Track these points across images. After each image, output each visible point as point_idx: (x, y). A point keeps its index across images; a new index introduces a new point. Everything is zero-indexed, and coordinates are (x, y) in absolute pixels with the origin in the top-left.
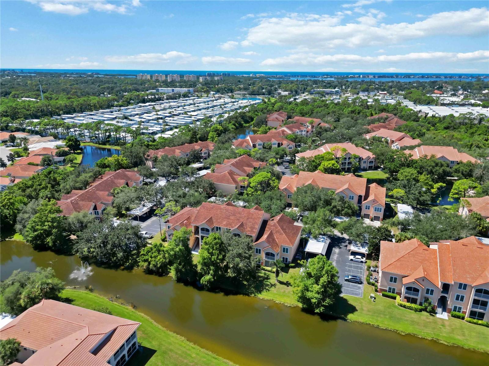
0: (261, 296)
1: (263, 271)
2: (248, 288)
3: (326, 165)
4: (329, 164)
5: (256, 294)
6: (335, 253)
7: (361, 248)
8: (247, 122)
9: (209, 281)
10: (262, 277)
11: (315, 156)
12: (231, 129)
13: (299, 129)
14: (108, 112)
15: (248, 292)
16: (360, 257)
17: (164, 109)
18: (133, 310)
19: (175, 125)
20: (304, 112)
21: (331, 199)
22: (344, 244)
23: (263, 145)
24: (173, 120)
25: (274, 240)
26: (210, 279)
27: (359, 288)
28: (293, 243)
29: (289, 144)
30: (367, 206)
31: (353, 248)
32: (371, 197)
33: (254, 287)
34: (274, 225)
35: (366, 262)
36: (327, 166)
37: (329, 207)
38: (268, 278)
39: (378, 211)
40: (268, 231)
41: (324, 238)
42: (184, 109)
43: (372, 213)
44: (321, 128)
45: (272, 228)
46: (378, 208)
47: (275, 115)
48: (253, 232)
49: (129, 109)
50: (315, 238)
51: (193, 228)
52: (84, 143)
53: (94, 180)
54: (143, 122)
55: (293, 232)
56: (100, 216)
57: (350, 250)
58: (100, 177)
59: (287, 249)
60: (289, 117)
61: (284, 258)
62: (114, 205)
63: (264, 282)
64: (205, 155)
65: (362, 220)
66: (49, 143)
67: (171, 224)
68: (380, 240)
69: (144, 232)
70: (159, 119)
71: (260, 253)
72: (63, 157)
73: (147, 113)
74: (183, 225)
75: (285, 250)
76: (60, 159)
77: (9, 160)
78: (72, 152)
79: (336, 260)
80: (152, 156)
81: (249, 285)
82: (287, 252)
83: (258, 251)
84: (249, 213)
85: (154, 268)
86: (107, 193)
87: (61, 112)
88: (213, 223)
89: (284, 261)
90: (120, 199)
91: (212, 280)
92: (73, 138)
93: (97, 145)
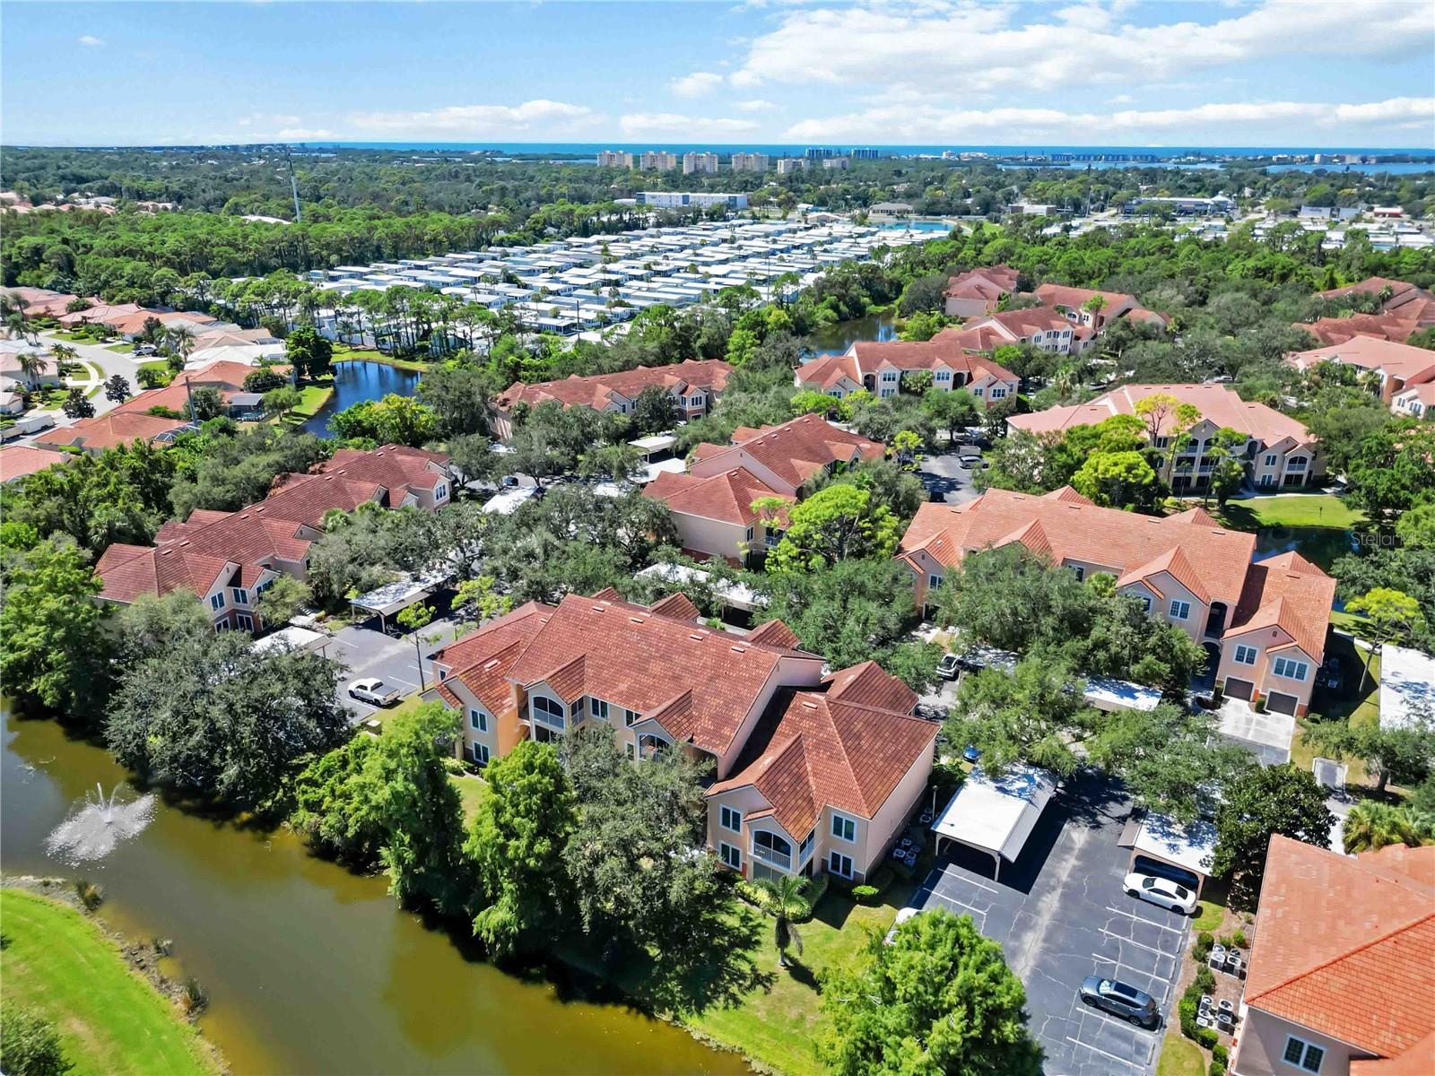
0: (696, 1025)
1: (741, 906)
2: (661, 978)
3: (1101, 468)
4: (1116, 464)
5: (683, 1012)
6: (1068, 849)
7: (1183, 843)
8: (881, 298)
9: (501, 932)
10: (723, 930)
11: (1070, 432)
12: (822, 323)
13: (1046, 325)
14: (469, 261)
15: (652, 995)
16: (1171, 887)
17: (634, 256)
18: (183, 1022)
19: (645, 303)
20: (1083, 269)
21: (1093, 610)
22: (1116, 809)
23: (902, 378)
24: (650, 290)
25: (800, 778)
26: (504, 925)
27: (1140, 1048)
28: (874, 802)
29: (995, 378)
30: (1241, 650)
31: (1147, 841)
32: (1265, 617)
33: (682, 979)
34: (816, 714)
35: (1198, 913)
36: (1107, 470)
37: (1077, 645)
38: (748, 943)
39: (1289, 674)
40: (787, 736)
41: (1030, 779)
42: (697, 255)
43: (1263, 680)
44: (1127, 325)
45: (806, 724)
46: (1292, 665)
47: (976, 279)
48: (721, 737)
49: (535, 252)
50: (995, 774)
51: (513, 693)
52: (358, 350)
53: (285, 478)
54: (557, 293)
55: (891, 749)
56: (250, 607)
57: (1132, 848)
58: (317, 466)
59: (850, 824)
60: (1026, 285)
61: (835, 857)
62: (312, 571)
63: (731, 960)
64: (697, 407)
65: (1218, 702)
66: (246, 348)
67: (447, 667)
68: (1272, 830)
69: (370, 682)
70: (606, 283)
71: (736, 827)
72: (260, 396)
73: (581, 266)
74: (478, 677)
75: (842, 828)
76: (253, 399)
77: (110, 398)
78: (307, 377)
79: (1066, 885)
80: (514, 403)
81: (667, 965)
82: (849, 836)
83: (731, 819)
84: (723, 656)
85: (337, 840)
86: (296, 526)
87: (334, 258)
88: (582, 682)
89: (836, 867)
90: (331, 551)
91: (514, 929)
92: (309, 335)
93: (390, 360)
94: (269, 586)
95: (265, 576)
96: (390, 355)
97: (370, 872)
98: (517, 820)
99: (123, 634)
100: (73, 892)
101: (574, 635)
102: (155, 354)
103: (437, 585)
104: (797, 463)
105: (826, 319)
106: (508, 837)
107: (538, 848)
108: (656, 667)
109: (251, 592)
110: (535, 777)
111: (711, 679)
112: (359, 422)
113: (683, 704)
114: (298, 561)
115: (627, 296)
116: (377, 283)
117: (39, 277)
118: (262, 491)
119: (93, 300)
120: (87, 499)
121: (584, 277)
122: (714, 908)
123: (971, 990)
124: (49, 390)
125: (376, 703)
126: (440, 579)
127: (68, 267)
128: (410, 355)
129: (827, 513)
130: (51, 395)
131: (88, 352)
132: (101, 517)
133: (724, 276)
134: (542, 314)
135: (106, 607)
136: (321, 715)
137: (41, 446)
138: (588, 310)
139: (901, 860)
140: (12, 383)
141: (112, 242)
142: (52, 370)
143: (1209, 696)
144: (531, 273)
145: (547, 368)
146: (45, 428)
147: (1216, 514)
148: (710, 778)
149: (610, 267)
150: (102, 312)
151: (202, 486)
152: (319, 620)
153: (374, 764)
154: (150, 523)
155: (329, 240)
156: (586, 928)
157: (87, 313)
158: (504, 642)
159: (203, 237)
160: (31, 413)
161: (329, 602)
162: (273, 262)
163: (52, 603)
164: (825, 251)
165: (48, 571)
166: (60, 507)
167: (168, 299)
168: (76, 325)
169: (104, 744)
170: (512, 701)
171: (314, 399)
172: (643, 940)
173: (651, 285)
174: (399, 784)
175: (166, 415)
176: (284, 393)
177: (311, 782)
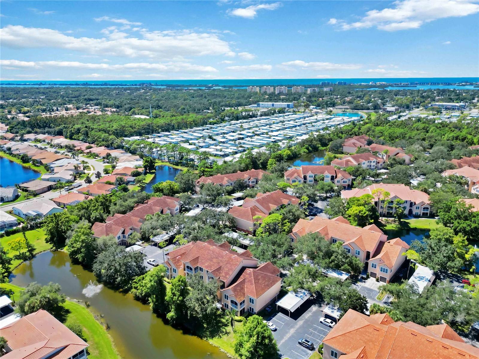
0: (211, 341)
1: (227, 317)
2: (206, 331)
3: (352, 211)
4: (356, 210)
5: (209, 338)
6: (310, 311)
7: (336, 311)
8: (325, 145)
9: (172, 317)
10: (221, 322)
12: (302, 153)
13: (367, 159)
14: (200, 130)
15: (203, 334)
16: (329, 320)
17: (249, 129)
18: (105, 331)
19: (249, 146)
21: (334, 252)
23: (315, 177)
24: (252, 141)
25: (242, 289)
27: (307, 354)
28: (258, 295)
29: (343, 178)
30: (373, 264)
31: (327, 310)
32: (382, 255)
33: (210, 332)
34: (250, 274)
36: (354, 212)
37: (327, 260)
38: (226, 325)
40: (242, 278)
41: (304, 293)
43: (378, 273)
44: (394, 159)
45: (247, 276)
46: (384, 269)
47: (353, 140)
48: (226, 278)
50: (296, 292)
51: (183, 264)
52: (163, 162)
53: (138, 205)
54: (224, 142)
55: (266, 283)
56: (126, 239)
57: (322, 311)
58: (146, 201)
59: (253, 300)
60: (370, 143)
61: (250, 308)
62: (142, 231)
63: (221, 329)
64: (253, 184)
65: (368, 277)
66: (132, 162)
67: (169, 257)
68: (350, 308)
69: (152, 260)
70: (239, 139)
71: (228, 299)
72: (135, 178)
73: (233, 132)
74: (175, 260)
75: (252, 301)
76: (132, 179)
77: (96, 177)
78: (148, 171)
79: (306, 319)
80: (201, 183)
81: (207, 328)
82: (253, 303)
83: (226, 297)
84: (230, 258)
85: (140, 296)
86: (139, 219)
87: (160, 130)
88: (198, 263)
89: (251, 310)
90: (147, 226)
91: (174, 317)
92: (149, 160)
93: (171, 165)
94: (131, 234)
95: (130, 232)
96: (171, 164)
97: (147, 304)
98: (176, 292)
99: (97, 245)
100: (84, 303)
101: (198, 251)
102: (108, 163)
103: (172, 235)
104: (270, 205)
105: (304, 152)
106: (174, 296)
107: (180, 299)
108: (215, 260)
109: (127, 236)
110: (180, 283)
111: (226, 264)
112: (159, 188)
113: (219, 269)
114: (139, 228)
115: (244, 143)
116: (172, 139)
117: (79, 137)
118: (132, 208)
119: (92, 145)
120: (91, 210)
121: (233, 136)
122: (221, 317)
123: (259, 332)
124: (81, 174)
125: (153, 265)
126: (173, 234)
127: (86, 134)
128: (177, 164)
129: (270, 221)
130: (81, 176)
131: (91, 162)
132: (94, 215)
133: (277, 136)
134: (217, 150)
135: (94, 239)
136: (139, 267)
137: (79, 192)
138: (231, 149)
139: (267, 310)
140: (71, 173)
141: (99, 127)
142: (82, 169)
143: (365, 276)
144: (217, 135)
145: (212, 172)
146: (79, 186)
147: (397, 224)
148: (223, 287)
149: (242, 132)
150: (96, 149)
151: (117, 207)
152: (142, 243)
153: (148, 278)
154: (105, 216)
155: (159, 124)
156: (189, 317)
157: (91, 150)
158: (183, 252)
159: (124, 125)
160: (76, 181)
161: (145, 239)
162: (143, 131)
163: (83, 237)
164: (313, 126)
165: (83, 230)
166: (85, 212)
167: (113, 145)
168: (88, 153)
169: (92, 271)
170: (182, 266)
171: (149, 178)
172: (203, 323)
173: (253, 139)
174: (153, 283)
175: (110, 184)
176: (140, 177)
177: (135, 282)
